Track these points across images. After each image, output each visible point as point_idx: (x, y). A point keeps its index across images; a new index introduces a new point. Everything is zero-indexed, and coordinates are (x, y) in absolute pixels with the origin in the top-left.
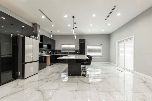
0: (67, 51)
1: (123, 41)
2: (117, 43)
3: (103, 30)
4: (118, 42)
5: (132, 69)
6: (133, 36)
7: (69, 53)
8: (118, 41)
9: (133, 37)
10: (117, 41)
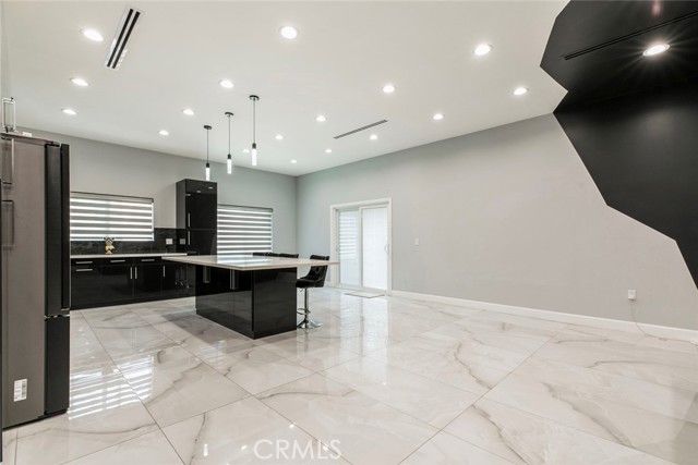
0: (100, 237)
1: (356, 208)
2: (332, 212)
3: (294, 161)
4: (337, 210)
5: (384, 286)
6: (390, 200)
7: (115, 244)
8: (337, 206)
9: (387, 203)
10: (332, 207)
